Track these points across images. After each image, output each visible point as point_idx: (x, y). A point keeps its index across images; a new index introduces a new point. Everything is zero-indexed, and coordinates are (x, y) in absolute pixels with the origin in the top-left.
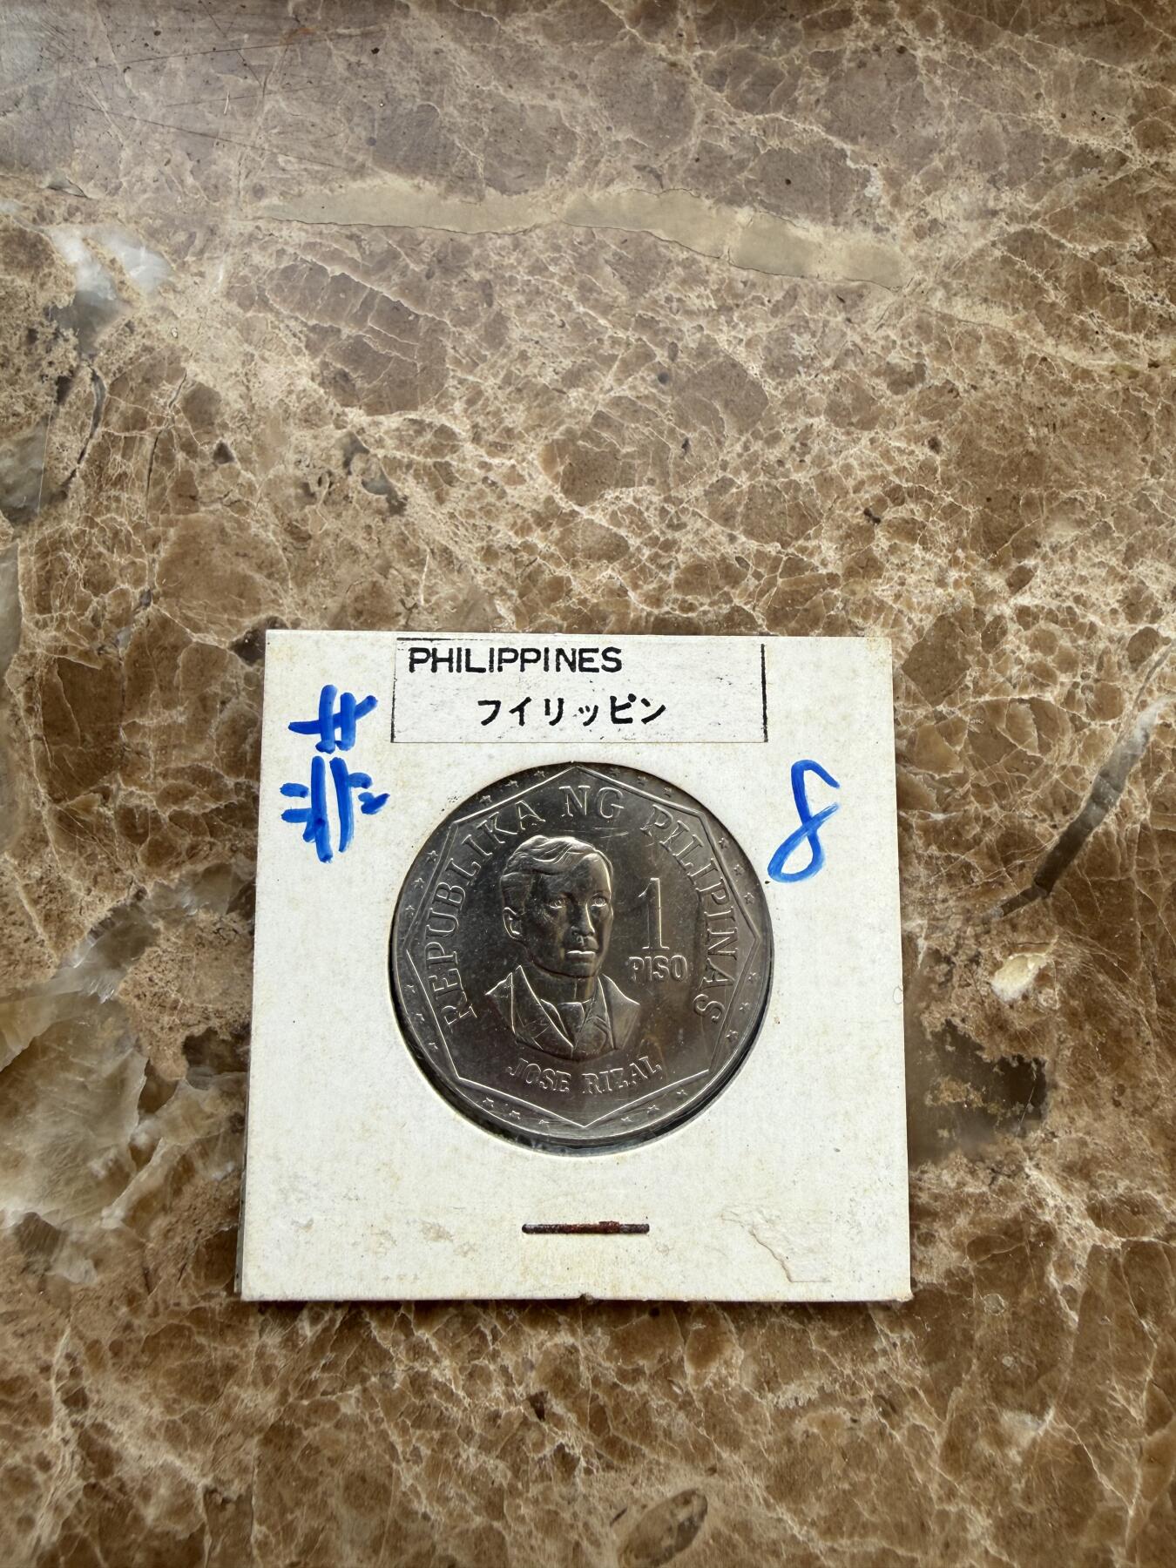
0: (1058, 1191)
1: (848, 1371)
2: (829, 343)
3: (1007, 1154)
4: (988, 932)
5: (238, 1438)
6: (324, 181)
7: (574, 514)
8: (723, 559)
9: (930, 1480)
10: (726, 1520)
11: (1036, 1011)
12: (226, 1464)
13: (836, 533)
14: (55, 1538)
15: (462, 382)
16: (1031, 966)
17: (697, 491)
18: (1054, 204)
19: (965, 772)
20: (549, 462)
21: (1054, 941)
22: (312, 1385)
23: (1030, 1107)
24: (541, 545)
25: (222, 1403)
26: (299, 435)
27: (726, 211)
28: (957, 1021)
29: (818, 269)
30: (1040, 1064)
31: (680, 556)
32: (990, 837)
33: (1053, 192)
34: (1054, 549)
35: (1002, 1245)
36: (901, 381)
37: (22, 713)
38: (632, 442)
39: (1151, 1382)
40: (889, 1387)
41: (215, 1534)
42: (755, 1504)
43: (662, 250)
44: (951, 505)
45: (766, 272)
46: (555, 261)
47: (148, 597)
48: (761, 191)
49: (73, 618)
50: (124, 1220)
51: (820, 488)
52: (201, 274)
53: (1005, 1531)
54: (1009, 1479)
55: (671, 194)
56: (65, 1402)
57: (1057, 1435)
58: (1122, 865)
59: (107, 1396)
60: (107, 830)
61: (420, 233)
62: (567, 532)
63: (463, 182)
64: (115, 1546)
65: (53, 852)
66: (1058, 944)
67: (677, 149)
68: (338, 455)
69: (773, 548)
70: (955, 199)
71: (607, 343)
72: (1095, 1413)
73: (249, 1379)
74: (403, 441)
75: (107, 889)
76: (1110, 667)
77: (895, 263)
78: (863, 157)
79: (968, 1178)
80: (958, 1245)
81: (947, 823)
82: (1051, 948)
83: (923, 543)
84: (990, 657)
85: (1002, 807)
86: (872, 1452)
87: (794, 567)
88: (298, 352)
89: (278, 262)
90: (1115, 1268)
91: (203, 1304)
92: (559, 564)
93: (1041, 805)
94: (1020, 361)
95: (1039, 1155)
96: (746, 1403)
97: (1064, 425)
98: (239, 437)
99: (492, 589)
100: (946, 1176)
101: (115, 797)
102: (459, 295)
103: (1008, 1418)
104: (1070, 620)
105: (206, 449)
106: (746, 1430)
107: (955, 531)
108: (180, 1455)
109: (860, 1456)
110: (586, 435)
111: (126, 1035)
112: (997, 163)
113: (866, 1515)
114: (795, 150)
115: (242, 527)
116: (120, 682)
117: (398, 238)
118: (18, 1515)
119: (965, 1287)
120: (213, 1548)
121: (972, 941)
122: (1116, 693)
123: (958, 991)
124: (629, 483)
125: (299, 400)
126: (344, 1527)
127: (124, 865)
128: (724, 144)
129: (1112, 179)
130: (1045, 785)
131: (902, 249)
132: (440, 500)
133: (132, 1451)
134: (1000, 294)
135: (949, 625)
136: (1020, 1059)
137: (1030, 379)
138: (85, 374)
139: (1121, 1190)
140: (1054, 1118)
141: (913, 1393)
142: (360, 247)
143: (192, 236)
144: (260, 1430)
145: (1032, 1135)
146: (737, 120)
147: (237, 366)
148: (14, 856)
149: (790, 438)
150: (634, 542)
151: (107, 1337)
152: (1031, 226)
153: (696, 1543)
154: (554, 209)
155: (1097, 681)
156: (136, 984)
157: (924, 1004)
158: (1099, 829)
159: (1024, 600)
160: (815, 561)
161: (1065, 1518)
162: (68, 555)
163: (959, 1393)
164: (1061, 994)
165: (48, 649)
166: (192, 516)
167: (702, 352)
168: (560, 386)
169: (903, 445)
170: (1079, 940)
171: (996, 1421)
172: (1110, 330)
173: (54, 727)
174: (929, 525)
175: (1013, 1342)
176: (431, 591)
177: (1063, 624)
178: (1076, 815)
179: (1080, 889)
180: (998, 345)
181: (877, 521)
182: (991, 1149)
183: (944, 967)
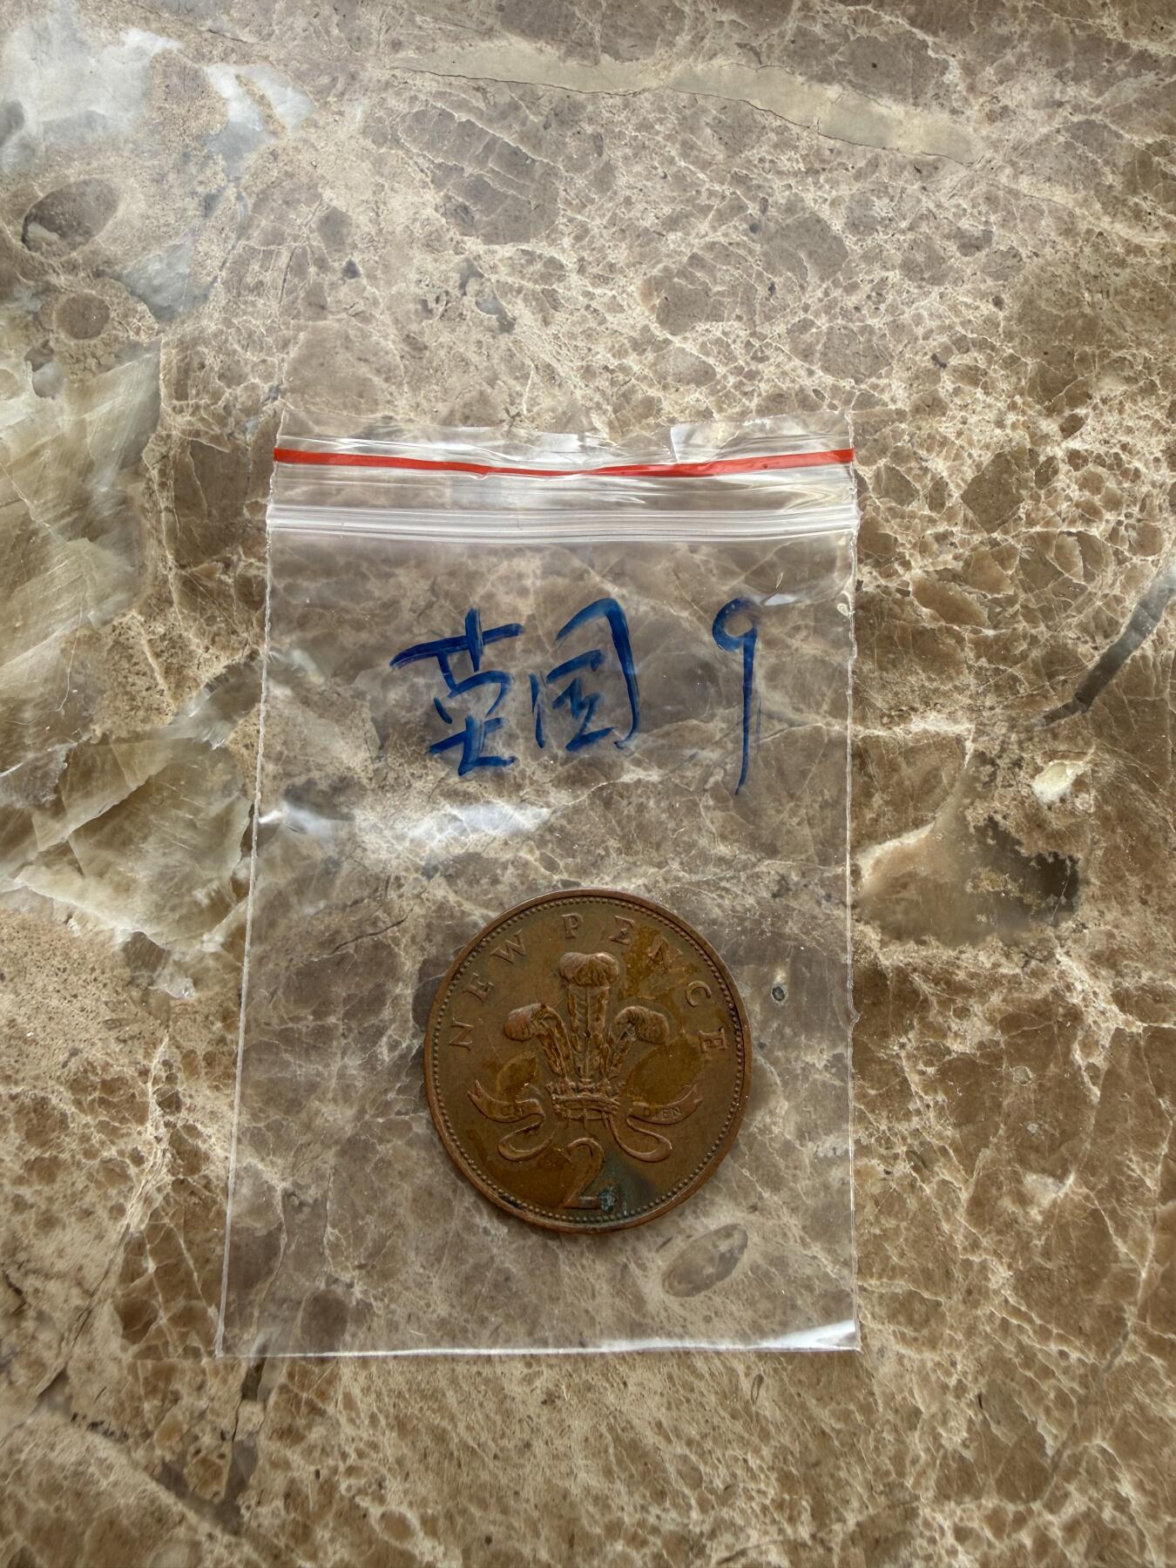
0: (1085, 976)
1: (883, 1127)
2: (905, 207)
3: (1040, 941)
4: (1031, 739)
5: (317, 1148)
6: (456, 39)
7: (667, 342)
8: (802, 390)
9: (956, 1232)
10: (765, 1255)
11: (1072, 813)
12: (305, 1170)
13: (907, 374)
14: (143, 1227)
15: (571, 220)
16: (1069, 772)
17: (781, 328)
18: (1114, 99)
19: (1016, 595)
20: (647, 294)
21: (1092, 751)
22: (387, 1105)
23: (1063, 900)
24: (636, 368)
25: (303, 1115)
26: (419, 257)
27: (817, 87)
28: (998, 818)
29: (900, 143)
30: (1074, 861)
31: (763, 386)
32: (1036, 653)
33: (1114, 89)
34: (1104, 401)
35: (1032, 1022)
36: (970, 245)
37: (156, 487)
38: (723, 282)
39: (1166, 1156)
40: (922, 1144)
41: (290, 1233)
42: (792, 1243)
43: (759, 118)
44: (1011, 356)
45: (852, 143)
46: (661, 121)
47: (277, 392)
48: (850, 72)
49: (207, 407)
50: (223, 945)
51: (893, 333)
52: (341, 114)
53: (1023, 1283)
54: (1029, 1234)
55: (768, 70)
56: (160, 1104)
57: (1076, 1198)
58: (1157, 687)
59: (199, 1101)
60: (228, 596)
61: (540, 91)
62: (660, 358)
63: (580, 48)
64: (198, 1238)
65: (176, 613)
66: (1095, 754)
67: (776, 31)
68: (455, 277)
69: (847, 384)
70: (1025, 89)
71: (704, 195)
72: (1113, 1181)
73: (330, 1095)
74: (515, 269)
75: (223, 648)
76: (1152, 509)
77: (968, 142)
78: (944, 49)
79: (1003, 960)
80: (991, 1020)
81: (997, 639)
82: (1088, 758)
83: (985, 388)
84: (1042, 493)
85: (1048, 627)
86: (903, 1202)
87: (866, 401)
88: (425, 185)
89: (411, 107)
90: (1136, 1050)
91: (290, 1025)
92: (651, 386)
93: (1084, 628)
94: (1078, 234)
95: (1069, 943)
96: (787, 1149)
97: (1117, 293)
98: (366, 257)
99: (589, 404)
100: (982, 957)
101: (236, 567)
102: (572, 144)
103: (1031, 1180)
104: (1116, 464)
105: (336, 265)
106: (786, 1174)
107: (1014, 379)
108: (263, 1160)
109: (892, 1205)
110: (682, 273)
111: (233, 780)
112: (1064, 61)
113: (895, 1259)
114: (882, 39)
115: (365, 336)
116: (246, 465)
117: (520, 92)
118: (110, 1204)
119: (996, 1058)
120: (288, 1245)
121: (1015, 747)
122: (1155, 532)
123: (1001, 791)
124: (717, 317)
125: (423, 226)
126: (411, 1235)
127: (240, 628)
128: (817, 29)
129: (1168, 80)
130: (1089, 610)
131: (975, 130)
132: (546, 323)
133: (218, 1152)
134: (1062, 176)
135: (1006, 462)
136: (1056, 855)
137: (1087, 250)
138: (231, 192)
139: (1144, 980)
140: (1086, 911)
141: (943, 1151)
142: (485, 98)
143: (334, 80)
144: (336, 1142)
145: (1064, 925)
146: (830, 10)
147: (368, 195)
148: (141, 613)
149: (867, 288)
150: (721, 370)
151: (201, 1049)
152: (1093, 117)
153: (736, 1274)
154: (662, 76)
155: (1139, 520)
156: (245, 735)
157: (968, 801)
158: (1137, 653)
159: (1075, 444)
160: (886, 397)
161: (1081, 1276)
162: (206, 351)
163: (986, 1154)
164: (1096, 799)
165: (183, 432)
166: (321, 323)
167: (790, 209)
168: (659, 229)
169: (969, 300)
170: (1114, 752)
171: (1020, 1182)
172: (1161, 212)
173: (185, 501)
174: (991, 373)
175: (1038, 1111)
176: (533, 402)
177: (1110, 468)
178: (1116, 639)
179: (1117, 707)
180: (1059, 218)
181: (944, 366)
182: (1025, 935)
183: (989, 769)
